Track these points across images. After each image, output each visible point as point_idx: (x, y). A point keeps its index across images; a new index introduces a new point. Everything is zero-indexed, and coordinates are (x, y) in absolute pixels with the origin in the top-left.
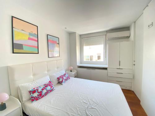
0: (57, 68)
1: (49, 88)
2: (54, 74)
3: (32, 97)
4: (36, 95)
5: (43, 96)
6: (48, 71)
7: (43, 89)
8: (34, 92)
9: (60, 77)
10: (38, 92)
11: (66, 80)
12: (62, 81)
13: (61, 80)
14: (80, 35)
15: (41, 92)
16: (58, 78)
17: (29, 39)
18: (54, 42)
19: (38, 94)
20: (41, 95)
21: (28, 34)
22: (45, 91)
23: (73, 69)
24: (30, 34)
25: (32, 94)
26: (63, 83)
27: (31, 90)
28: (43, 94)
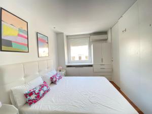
0: (48, 68)
1: (45, 88)
2: (46, 74)
3: (29, 100)
4: (33, 97)
5: (41, 98)
6: (39, 72)
7: (40, 91)
8: (31, 94)
9: (53, 77)
10: (36, 94)
11: (59, 79)
12: (56, 80)
13: (54, 79)
14: (67, 36)
15: (39, 93)
16: (51, 78)
17: (19, 35)
18: (43, 41)
19: (35, 96)
20: (39, 97)
21: (18, 29)
22: (42, 92)
23: (62, 69)
24: (20, 30)
25: (29, 97)
26: (57, 83)
27: (27, 92)
28: (41, 95)
